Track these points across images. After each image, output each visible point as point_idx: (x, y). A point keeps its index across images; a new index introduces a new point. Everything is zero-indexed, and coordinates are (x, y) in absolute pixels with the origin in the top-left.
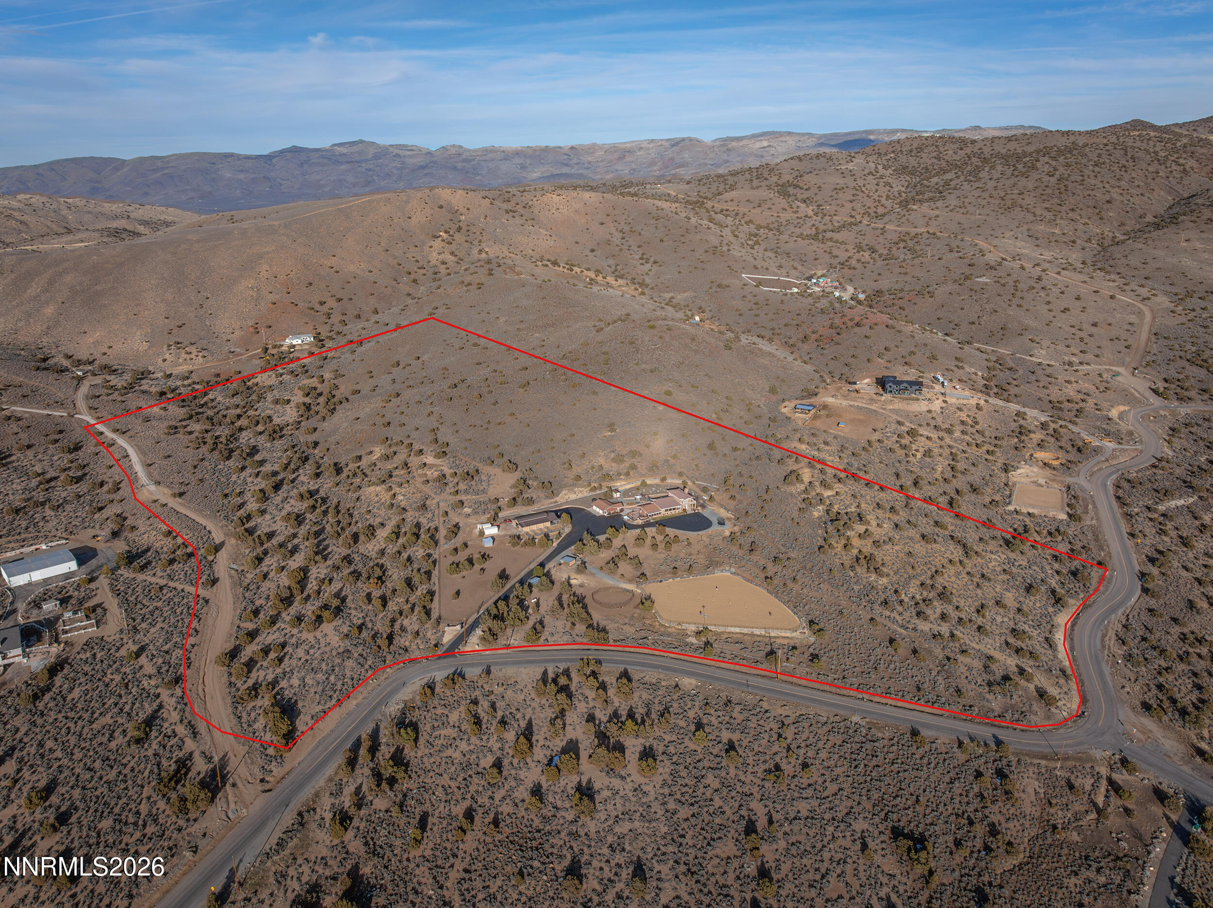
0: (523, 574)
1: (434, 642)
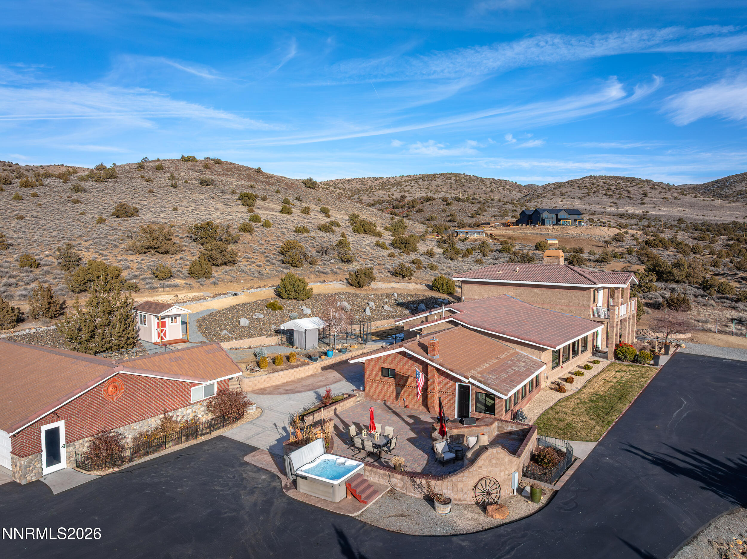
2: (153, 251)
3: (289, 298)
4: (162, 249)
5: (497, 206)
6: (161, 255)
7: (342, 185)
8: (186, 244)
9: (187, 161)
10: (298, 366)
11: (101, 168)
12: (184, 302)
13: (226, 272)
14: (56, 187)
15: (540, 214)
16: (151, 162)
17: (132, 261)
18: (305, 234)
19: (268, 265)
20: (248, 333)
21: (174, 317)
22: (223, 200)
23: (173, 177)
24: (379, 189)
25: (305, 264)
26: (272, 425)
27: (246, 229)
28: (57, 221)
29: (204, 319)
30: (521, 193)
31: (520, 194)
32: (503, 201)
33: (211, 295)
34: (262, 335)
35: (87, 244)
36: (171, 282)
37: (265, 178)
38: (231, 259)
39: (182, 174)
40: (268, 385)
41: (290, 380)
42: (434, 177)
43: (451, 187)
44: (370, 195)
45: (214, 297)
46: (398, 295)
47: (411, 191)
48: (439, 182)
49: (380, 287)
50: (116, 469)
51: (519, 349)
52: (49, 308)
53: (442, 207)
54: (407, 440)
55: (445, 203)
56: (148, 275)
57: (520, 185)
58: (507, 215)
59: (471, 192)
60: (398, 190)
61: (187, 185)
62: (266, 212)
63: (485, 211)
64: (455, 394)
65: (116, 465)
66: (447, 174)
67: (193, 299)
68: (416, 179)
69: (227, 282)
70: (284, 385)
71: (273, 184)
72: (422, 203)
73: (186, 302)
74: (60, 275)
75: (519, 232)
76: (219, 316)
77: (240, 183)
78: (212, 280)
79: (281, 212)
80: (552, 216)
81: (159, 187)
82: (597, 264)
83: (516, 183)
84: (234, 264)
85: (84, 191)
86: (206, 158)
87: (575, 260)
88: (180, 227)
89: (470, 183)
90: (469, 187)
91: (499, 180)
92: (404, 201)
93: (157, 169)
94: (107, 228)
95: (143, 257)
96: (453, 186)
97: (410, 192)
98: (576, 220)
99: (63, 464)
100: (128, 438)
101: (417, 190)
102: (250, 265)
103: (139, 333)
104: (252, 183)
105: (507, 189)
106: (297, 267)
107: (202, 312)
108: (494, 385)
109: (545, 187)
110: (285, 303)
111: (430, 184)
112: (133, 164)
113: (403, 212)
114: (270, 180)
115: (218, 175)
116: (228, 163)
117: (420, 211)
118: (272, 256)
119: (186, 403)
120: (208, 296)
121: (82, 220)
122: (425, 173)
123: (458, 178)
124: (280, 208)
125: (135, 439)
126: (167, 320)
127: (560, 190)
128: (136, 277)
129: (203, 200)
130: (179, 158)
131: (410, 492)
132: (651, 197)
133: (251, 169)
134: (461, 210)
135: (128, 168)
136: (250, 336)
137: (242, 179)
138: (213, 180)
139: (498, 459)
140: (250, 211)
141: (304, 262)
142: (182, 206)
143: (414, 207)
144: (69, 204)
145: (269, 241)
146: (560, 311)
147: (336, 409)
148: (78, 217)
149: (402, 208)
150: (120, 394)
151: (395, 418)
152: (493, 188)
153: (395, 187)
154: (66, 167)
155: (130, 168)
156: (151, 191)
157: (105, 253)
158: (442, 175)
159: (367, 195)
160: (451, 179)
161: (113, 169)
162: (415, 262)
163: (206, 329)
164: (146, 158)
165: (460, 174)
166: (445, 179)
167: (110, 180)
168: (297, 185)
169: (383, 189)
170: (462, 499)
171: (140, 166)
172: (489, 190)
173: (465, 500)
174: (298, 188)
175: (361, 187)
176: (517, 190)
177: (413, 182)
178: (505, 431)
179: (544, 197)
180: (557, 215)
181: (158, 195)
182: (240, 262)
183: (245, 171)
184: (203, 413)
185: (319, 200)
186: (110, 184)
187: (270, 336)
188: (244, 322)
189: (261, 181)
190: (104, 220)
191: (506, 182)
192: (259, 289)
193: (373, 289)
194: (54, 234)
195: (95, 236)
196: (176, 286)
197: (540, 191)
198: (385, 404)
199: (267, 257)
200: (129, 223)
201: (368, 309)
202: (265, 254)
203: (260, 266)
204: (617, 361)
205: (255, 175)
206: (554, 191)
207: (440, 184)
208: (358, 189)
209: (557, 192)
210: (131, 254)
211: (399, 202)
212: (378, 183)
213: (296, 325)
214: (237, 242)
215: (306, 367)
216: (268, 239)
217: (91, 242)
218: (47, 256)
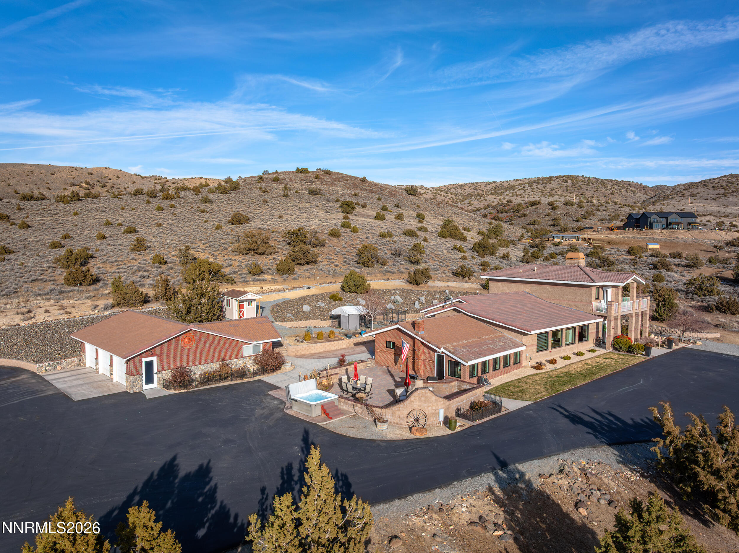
2: (252, 252)
3: (350, 292)
4: (259, 251)
5: (612, 209)
6: (258, 256)
7: (454, 190)
8: (281, 247)
9: (301, 172)
10: (334, 341)
11: (228, 180)
12: (267, 292)
13: (307, 270)
14: (189, 198)
15: (647, 218)
16: (270, 174)
17: (235, 260)
18: (388, 239)
19: (344, 265)
20: (307, 317)
21: (250, 302)
22: (325, 208)
23: (286, 188)
24: (491, 194)
25: (377, 265)
26: (297, 376)
27: (334, 234)
28: (186, 228)
29: (277, 305)
30: (646, 194)
31: (646, 196)
32: (620, 204)
33: (290, 288)
34: (318, 318)
35: (204, 247)
36: (261, 277)
37: (369, 186)
38: (312, 260)
39: (295, 185)
40: (308, 352)
41: (326, 350)
42: (549, 180)
43: (567, 190)
44: (480, 200)
45: (291, 289)
46: (450, 292)
47: (524, 194)
48: (555, 185)
49: (437, 285)
50: (186, 391)
51: (506, 333)
52: (166, 293)
53: (547, 211)
54: (388, 390)
55: (550, 207)
56: (245, 271)
57: (646, 187)
58: (617, 219)
59: (588, 194)
60: (510, 195)
61: (297, 194)
62: (361, 219)
63: (593, 215)
64: (434, 361)
65: (186, 387)
66: (563, 176)
67: (274, 291)
68: (530, 183)
69: (306, 278)
70: (320, 353)
71: (376, 192)
72: (527, 207)
73: (268, 293)
74: (179, 270)
75: (621, 236)
76: (290, 304)
77: (345, 192)
78: (294, 276)
79: (376, 218)
80: (661, 219)
81: (273, 197)
82: (686, 269)
83: (641, 184)
84: (316, 263)
85: (211, 202)
86: (318, 169)
87: (659, 264)
88: (279, 233)
89: (588, 185)
90: (587, 190)
91: (623, 181)
92: (509, 205)
93: (274, 181)
94: (222, 233)
95: (245, 258)
96: (569, 189)
97: (522, 196)
98: (689, 224)
99: (155, 385)
100: (197, 374)
101: (530, 194)
102: (329, 265)
103: (226, 313)
104: (357, 191)
105: (631, 190)
106: (368, 267)
107: (278, 300)
108: (460, 355)
109: (674, 188)
110: (346, 295)
111: (544, 187)
112: (255, 177)
113: (507, 216)
114: (374, 187)
115: (327, 184)
116: (337, 173)
117: (524, 215)
118: (350, 257)
119: (239, 355)
120: (287, 289)
121: (205, 227)
122: (541, 176)
123: (575, 181)
124: (374, 214)
125: (201, 375)
126: (245, 303)
127: (691, 190)
128: (235, 272)
129: (308, 208)
130: (295, 170)
131: (366, 416)
133: (357, 178)
134: (567, 214)
135: (249, 180)
136: (308, 319)
137: (348, 188)
138: (320, 190)
139: (426, 397)
140: (345, 218)
141: (376, 262)
142: (288, 214)
143: (518, 211)
144: (197, 214)
145: (352, 245)
146: (567, 306)
147: (347, 369)
148: (202, 225)
149: (506, 212)
150: (192, 344)
151: (389, 378)
152: (614, 190)
153: (508, 191)
154: (205, 179)
155: (252, 181)
156: (265, 201)
157: (216, 254)
158: (557, 177)
159: (478, 200)
160: (567, 182)
161: (237, 182)
162: (483, 264)
163: (277, 312)
164: (267, 171)
165: (578, 176)
166: (560, 182)
167: (233, 192)
168: (399, 192)
169: (495, 193)
170: (399, 423)
171: (260, 178)
172: (609, 192)
173: (401, 424)
174: (400, 195)
175: (474, 192)
176: (643, 191)
177: (527, 186)
178: (462, 389)
179: (672, 198)
180: (667, 218)
181: (271, 205)
182: (321, 262)
183: (351, 180)
184: (251, 365)
185: (418, 206)
186: (233, 195)
187: (325, 320)
188: (306, 308)
189: (366, 190)
190: (221, 227)
191: (630, 184)
192: (330, 284)
193: (429, 287)
194: (182, 238)
195: (211, 240)
196: (264, 280)
197: (668, 192)
198: (388, 369)
199: (345, 258)
200: (241, 229)
201: (417, 303)
202: (344, 256)
203: (337, 266)
204: (614, 351)
205: (360, 184)
206: (684, 192)
207: (556, 187)
208: (470, 194)
209: (687, 193)
210: (236, 255)
211: (504, 206)
212: (491, 187)
213: (342, 311)
214: (324, 246)
215: (340, 342)
216: (352, 243)
217: (207, 245)
218: (173, 256)
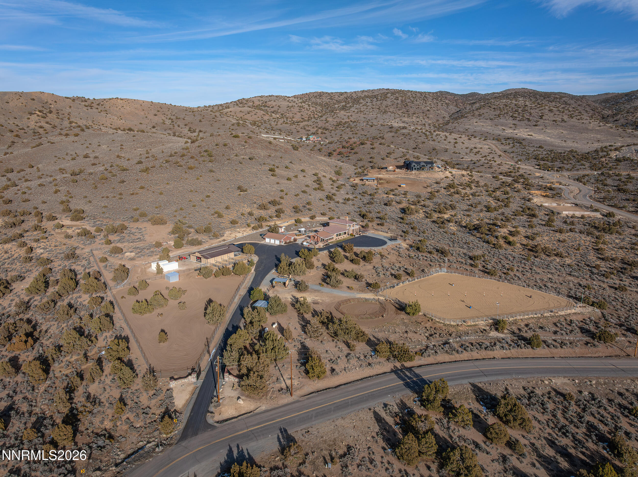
0: (237, 300)
1: (160, 411)
3: (298, 223)
13: (283, 215)
15: (411, 164)
46: (321, 221)
47: (366, 111)
51: (332, 234)
53: (369, 150)
55: (372, 147)
60: (356, 111)
62: (283, 181)
79: (287, 179)
80: (417, 165)
97: (364, 113)
98: (430, 167)
105: (446, 103)
109: (484, 96)
113: (348, 152)
117: (356, 153)
132: (546, 120)
134: (379, 153)
159: (332, 117)
160: (398, 100)
165: (409, 91)
166: (393, 99)
174: (290, 151)
177: (369, 101)
179: (466, 117)
180: (420, 164)
192: (292, 220)
204: (351, 235)
209: (476, 113)
